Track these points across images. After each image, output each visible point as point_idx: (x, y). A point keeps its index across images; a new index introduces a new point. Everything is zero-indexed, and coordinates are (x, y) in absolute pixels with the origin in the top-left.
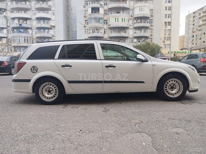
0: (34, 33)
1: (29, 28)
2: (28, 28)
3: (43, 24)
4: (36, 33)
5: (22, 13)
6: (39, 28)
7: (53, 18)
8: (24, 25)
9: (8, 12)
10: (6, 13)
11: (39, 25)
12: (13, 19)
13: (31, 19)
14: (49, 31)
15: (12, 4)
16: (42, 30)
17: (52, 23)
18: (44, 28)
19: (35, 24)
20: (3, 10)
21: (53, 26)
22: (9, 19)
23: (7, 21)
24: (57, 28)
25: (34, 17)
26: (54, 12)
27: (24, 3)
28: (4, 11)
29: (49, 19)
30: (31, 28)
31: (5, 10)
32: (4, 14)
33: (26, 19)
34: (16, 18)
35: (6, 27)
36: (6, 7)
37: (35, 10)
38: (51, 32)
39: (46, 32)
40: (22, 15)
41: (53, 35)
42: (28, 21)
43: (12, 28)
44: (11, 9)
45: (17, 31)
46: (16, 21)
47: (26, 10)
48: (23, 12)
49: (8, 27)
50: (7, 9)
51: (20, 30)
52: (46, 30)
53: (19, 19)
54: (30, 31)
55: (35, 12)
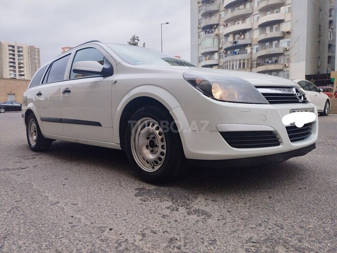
0: (254, 51)
1: (248, 44)
2: (246, 45)
3: (269, 34)
4: (257, 51)
5: (238, 23)
6: (262, 42)
7: (288, 18)
8: (240, 42)
9: (221, 28)
10: (219, 30)
11: (263, 37)
12: (227, 35)
13: (251, 29)
14: (279, 42)
15: (226, 14)
16: (267, 44)
17: (285, 27)
18: (271, 40)
19: (257, 35)
20: (215, 26)
21: (288, 33)
22: (222, 36)
23: (220, 40)
24: (294, 35)
25: (256, 26)
26: (290, 6)
27: (243, 6)
28: (216, 28)
29: (279, 22)
30: (250, 44)
31: (217, 25)
32: (216, 32)
33: (243, 32)
34: (231, 33)
35: (217, 50)
36: (219, 20)
37: (258, 12)
38: (284, 44)
39: (274, 45)
40: (240, 26)
41: (286, 48)
42: (247, 34)
43: (224, 49)
44: (225, 22)
45: (231, 52)
46: (231, 39)
47: (244, 17)
48: (240, 22)
49: (220, 49)
50: (220, 24)
51: (235, 51)
52: (275, 43)
53: (235, 33)
54: (248, 49)
55: (259, 15)
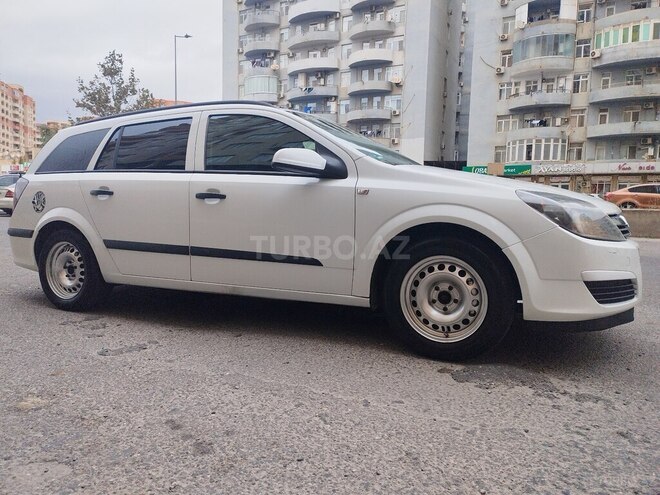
0: (343, 110)
1: (331, 97)
2: (327, 98)
3: (368, 83)
4: (347, 111)
5: (315, 56)
6: (356, 96)
7: (397, 59)
8: (319, 91)
9: (283, 59)
10: (278, 64)
11: (357, 87)
12: (294, 75)
13: (337, 70)
14: (383, 100)
15: (293, 34)
16: (365, 100)
17: (393, 75)
18: (370, 94)
19: (347, 83)
20: (272, 55)
21: (397, 85)
22: (285, 76)
23: (280, 82)
24: (407, 89)
25: (345, 66)
26: (401, 39)
27: (323, 25)
28: (273, 58)
29: (385, 64)
30: (336, 97)
31: (276, 52)
32: (274, 65)
33: (324, 73)
34: (301, 72)
35: (276, 100)
36: (279, 45)
37: (350, 41)
38: (390, 103)
39: (375, 104)
40: (316, 61)
41: (395, 112)
42: (330, 78)
43: (289, 101)
44: (291, 48)
45: (301, 107)
46: (301, 82)
47: (324, 46)
48: (319, 53)
49: (281, 99)
50: (282, 51)
51: (309, 105)
52: (377, 99)
53: (309, 73)
54: (332, 105)
55: (350, 47)
